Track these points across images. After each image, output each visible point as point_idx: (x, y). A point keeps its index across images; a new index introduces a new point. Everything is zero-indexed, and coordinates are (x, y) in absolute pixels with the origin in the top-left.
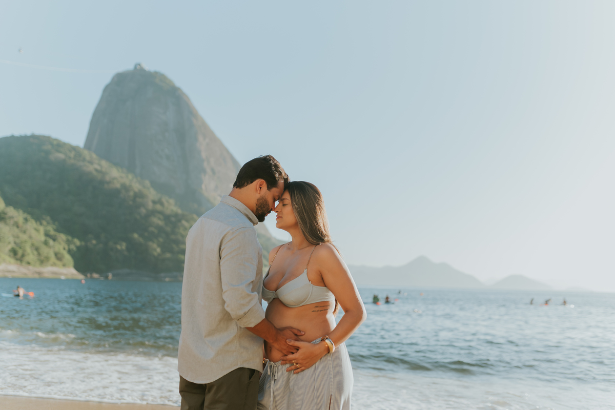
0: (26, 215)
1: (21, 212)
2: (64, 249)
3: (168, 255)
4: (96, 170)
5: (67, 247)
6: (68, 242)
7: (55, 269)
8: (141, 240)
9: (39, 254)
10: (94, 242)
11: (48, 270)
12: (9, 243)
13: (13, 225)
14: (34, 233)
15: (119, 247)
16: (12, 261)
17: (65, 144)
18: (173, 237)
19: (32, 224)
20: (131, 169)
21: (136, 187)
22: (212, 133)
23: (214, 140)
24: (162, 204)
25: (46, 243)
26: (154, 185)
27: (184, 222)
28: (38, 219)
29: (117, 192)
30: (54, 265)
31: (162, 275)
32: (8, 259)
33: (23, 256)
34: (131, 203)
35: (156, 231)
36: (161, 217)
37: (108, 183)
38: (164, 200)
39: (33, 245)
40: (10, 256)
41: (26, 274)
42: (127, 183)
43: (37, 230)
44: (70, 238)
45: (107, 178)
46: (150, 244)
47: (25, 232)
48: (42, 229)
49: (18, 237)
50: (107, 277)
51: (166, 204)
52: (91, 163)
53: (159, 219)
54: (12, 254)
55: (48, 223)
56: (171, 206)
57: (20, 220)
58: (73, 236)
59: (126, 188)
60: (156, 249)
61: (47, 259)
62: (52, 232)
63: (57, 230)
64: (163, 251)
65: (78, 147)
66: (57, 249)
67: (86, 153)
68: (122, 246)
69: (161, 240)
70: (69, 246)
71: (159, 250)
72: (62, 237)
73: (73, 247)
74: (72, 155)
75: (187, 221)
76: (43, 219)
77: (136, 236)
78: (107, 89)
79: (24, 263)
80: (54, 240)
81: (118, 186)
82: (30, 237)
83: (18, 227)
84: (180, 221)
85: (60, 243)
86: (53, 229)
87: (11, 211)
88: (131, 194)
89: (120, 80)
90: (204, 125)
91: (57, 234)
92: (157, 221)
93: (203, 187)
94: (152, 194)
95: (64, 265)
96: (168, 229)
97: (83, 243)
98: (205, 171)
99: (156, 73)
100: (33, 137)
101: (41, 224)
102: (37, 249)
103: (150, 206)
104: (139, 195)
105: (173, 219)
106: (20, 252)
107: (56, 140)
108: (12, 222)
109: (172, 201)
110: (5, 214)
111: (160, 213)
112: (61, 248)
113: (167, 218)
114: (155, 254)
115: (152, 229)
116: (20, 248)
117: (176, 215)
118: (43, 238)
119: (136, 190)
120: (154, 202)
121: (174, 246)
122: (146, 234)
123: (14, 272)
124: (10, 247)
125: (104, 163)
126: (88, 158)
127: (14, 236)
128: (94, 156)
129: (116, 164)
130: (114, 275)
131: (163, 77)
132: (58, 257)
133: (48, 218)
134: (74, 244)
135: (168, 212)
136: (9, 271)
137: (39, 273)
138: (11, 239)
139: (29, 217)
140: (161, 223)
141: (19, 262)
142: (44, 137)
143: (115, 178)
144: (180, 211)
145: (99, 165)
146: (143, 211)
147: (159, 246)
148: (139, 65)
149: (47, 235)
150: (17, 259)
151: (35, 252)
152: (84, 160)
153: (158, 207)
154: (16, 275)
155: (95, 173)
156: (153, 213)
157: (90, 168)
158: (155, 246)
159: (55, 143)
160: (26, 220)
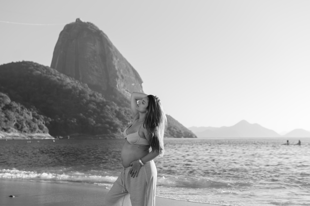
0: (22, 106)
1: (20, 104)
2: (43, 123)
3: (100, 125)
4: (58, 79)
5: (45, 122)
6: (45, 120)
7: (39, 134)
8: (84, 117)
9: (30, 127)
10: (59, 119)
11: (35, 135)
12: (14, 121)
13: (16, 111)
14: (27, 115)
15: (72, 121)
16: (17, 131)
17: (41, 66)
18: (102, 114)
19: (25, 111)
20: (77, 78)
21: (80, 87)
22: (121, 55)
23: (122, 59)
24: (95, 97)
25: (33, 120)
26: (90, 86)
27: (107, 106)
28: (29, 108)
29: (70, 90)
30: (38, 132)
31: (97, 136)
32: (14, 130)
33: (22, 128)
34: (78, 96)
35: (92, 112)
36: (95, 104)
37: (65, 86)
38: (96, 94)
39: (27, 122)
40: (15, 128)
41: (24, 138)
42: (76, 86)
43: (29, 114)
44: (46, 117)
45: (64, 84)
46: (90, 119)
47: (22, 115)
48: (31, 113)
49: (19, 118)
50: (67, 138)
51: (97, 96)
52: (55, 75)
53: (94, 105)
54: (16, 127)
55: (34, 110)
56: (100, 97)
57: (19, 108)
58: (48, 117)
59: (74, 88)
60: (92, 121)
61: (35, 129)
62: (36, 115)
63: (38, 113)
64: (97, 123)
65: (47, 67)
66: (39, 124)
67: (52, 70)
68: (74, 121)
69: (95, 116)
70: (45, 121)
71: (94, 122)
72: (42, 117)
73: (47, 122)
74: (45, 71)
75: (109, 105)
76: (32, 108)
77: (81, 115)
78: (62, 33)
79: (23, 132)
80: (38, 119)
81: (71, 87)
82: (25, 118)
83: (18, 112)
84: (105, 106)
85: (41, 121)
86: (37, 112)
87: (14, 104)
88: (78, 91)
89: (68, 28)
90: (116, 51)
91: (40, 116)
92: (92, 106)
93: (117, 86)
94: (89, 91)
95: (44, 132)
96: (99, 110)
97: (53, 120)
98: (118, 77)
99: (88, 23)
100: (24, 62)
101: (30, 110)
102: (29, 124)
103: (88, 98)
104: (82, 92)
105: (101, 105)
106: (20, 126)
107: (35, 63)
108: (15, 110)
109: (100, 95)
110: (11, 105)
111: (94, 101)
112: (42, 123)
113: (98, 104)
114: (93, 124)
115: (90, 111)
116: (20, 124)
117: (103, 102)
118: (32, 118)
119: (80, 89)
120: (90, 96)
121: (103, 120)
122: (87, 113)
123: (18, 137)
124: (15, 123)
125: (62, 75)
126: (53, 73)
127: (16, 117)
128: (57, 71)
129: (68, 76)
130: (70, 137)
131: (92, 25)
132: (41, 127)
133: (34, 107)
134: (49, 120)
135: (98, 101)
136: (15, 136)
137: (31, 137)
138: (15, 119)
139: (24, 107)
141: (20, 131)
142: (29, 62)
143: (69, 83)
144: (105, 100)
145: (60, 76)
146: (85, 101)
147: (94, 120)
148: (79, 19)
149: (34, 116)
150: (19, 130)
151: (28, 126)
152: (51, 74)
153: (93, 98)
154: (19, 138)
155: (58, 81)
156: (90, 101)
157: (55, 78)
158: (92, 120)
159: (35, 65)
160: (22, 108)
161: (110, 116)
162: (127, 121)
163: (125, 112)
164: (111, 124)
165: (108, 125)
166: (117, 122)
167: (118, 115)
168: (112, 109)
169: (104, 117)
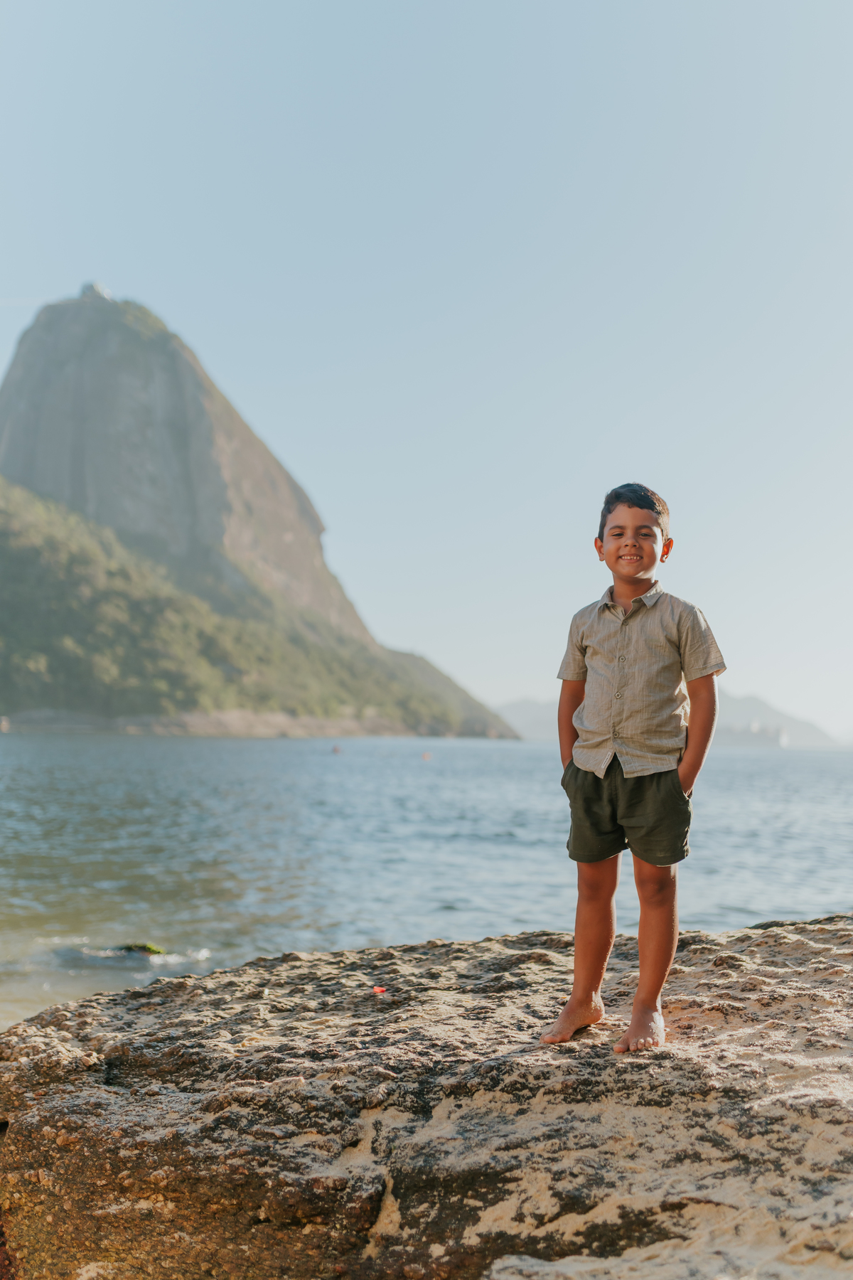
3: (133, 682)
8: (80, 651)
15: (31, 665)
18: (145, 644)
20: (76, 504)
22: (247, 429)
23: (250, 443)
24: (127, 577)
27: (169, 614)
29: (36, 552)
31: (120, 720)
34: (62, 575)
35: (110, 632)
36: (124, 604)
37: (18, 535)
38: (132, 568)
45: (16, 525)
46: (97, 658)
51: (134, 576)
53: (119, 607)
56: (146, 579)
59: (52, 544)
60: (107, 668)
64: (124, 674)
68: (39, 664)
71: (114, 671)
75: (178, 611)
77: (69, 643)
81: (36, 540)
84: (161, 611)
88: (63, 557)
89: (53, 319)
92: (114, 612)
93: (226, 540)
96: (137, 629)
98: (230, 509)
99: (127, 303)
103: (102, 581)
104: (80, 559)
105: (148, 608)
109: (160, 570)
111: (123, 595)
113: (135, 607)
114: (107, 679)
115: (102, 629)
117: (155, 599)
119: (75, 548)
120: (111, 574)
121: (148, 662)
122: (91, 639)
125: (15, 493)
130: (12, 724)
131: (141, 313)
135: (137, 592)
140: (122, 616)
143: (32, 525)
147: (115, 662)
148: (91, 286)
153: (119, 584)
156: (107, 595)
158: (106, 662)
161: (178, 650)
162: (240, 672)
163: (238, 640)
164: (176, 679)
165: (162, 686)
166: (202, 672)
167: (209, 649)
168: (186, 627)
169: (153, 655)
